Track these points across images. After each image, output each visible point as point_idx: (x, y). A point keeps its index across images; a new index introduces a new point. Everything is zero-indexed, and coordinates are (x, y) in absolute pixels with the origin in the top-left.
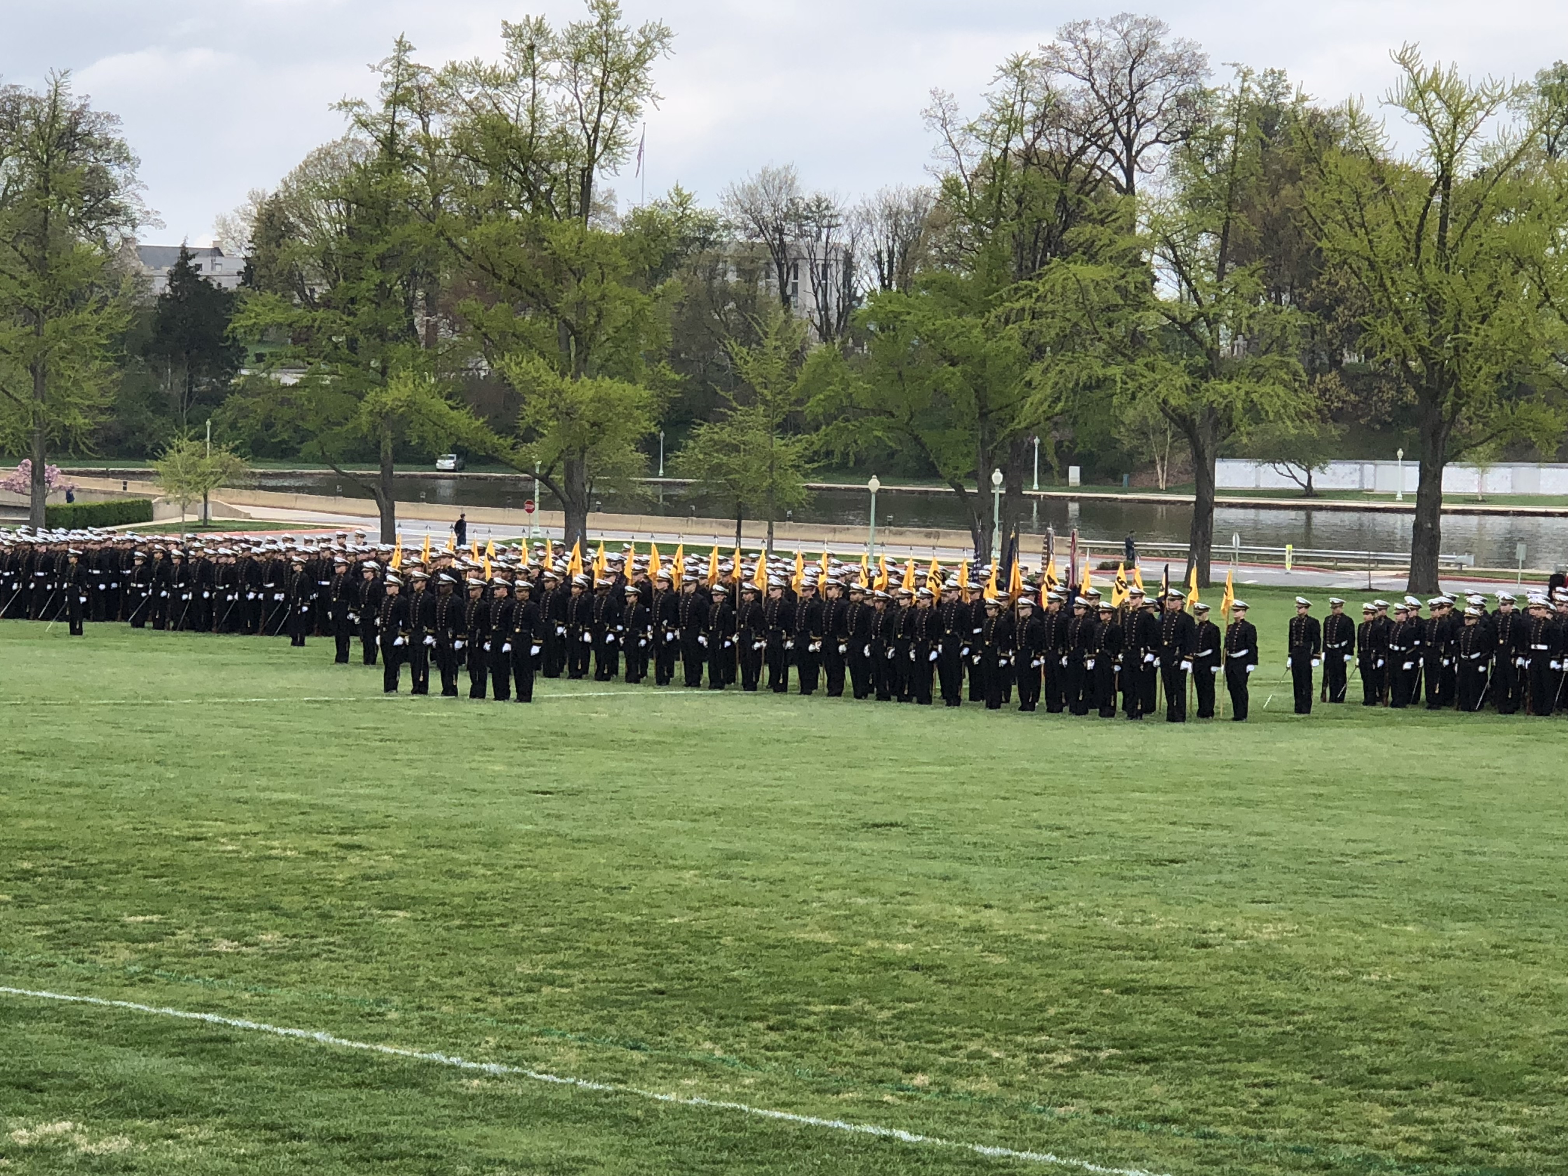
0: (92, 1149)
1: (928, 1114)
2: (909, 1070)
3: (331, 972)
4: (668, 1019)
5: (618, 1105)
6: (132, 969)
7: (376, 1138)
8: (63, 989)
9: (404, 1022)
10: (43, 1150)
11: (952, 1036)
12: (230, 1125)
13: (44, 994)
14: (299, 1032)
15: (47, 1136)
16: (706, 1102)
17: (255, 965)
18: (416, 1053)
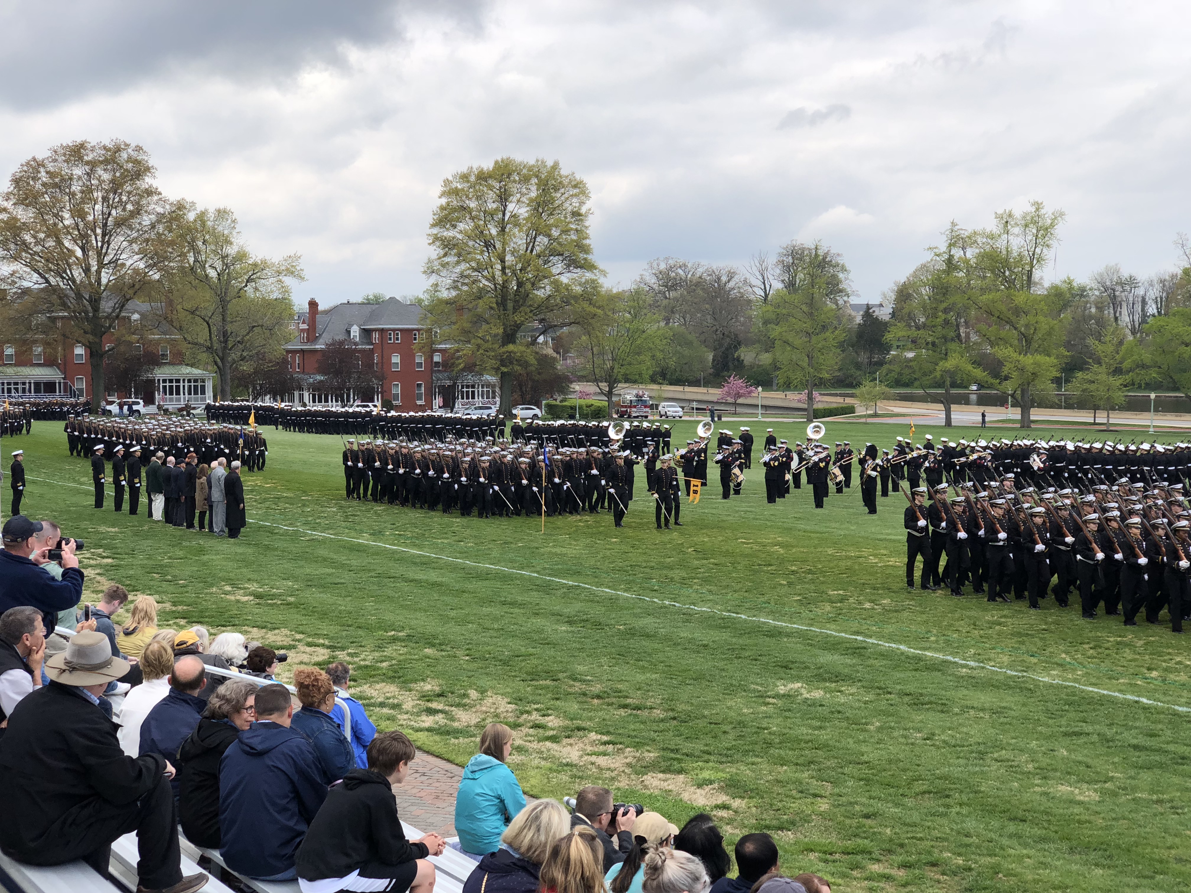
0: (808, 696)
1: (1156, 690)
2: (1149, 669)
3: (910, 618)
4: (1048, 642)
5: (1023, 682)
6: (830, 615)
7: (921, 695)
8: (802, 624)
9: (937, 642)
10: (789, 696)
11: (1169, 654)
12: (863, 687)
13: (795, 626)
14: (893, 645)
15: (792, 689)
16: (1060, 682)
17: (879, 614)
18: (940, 656)
